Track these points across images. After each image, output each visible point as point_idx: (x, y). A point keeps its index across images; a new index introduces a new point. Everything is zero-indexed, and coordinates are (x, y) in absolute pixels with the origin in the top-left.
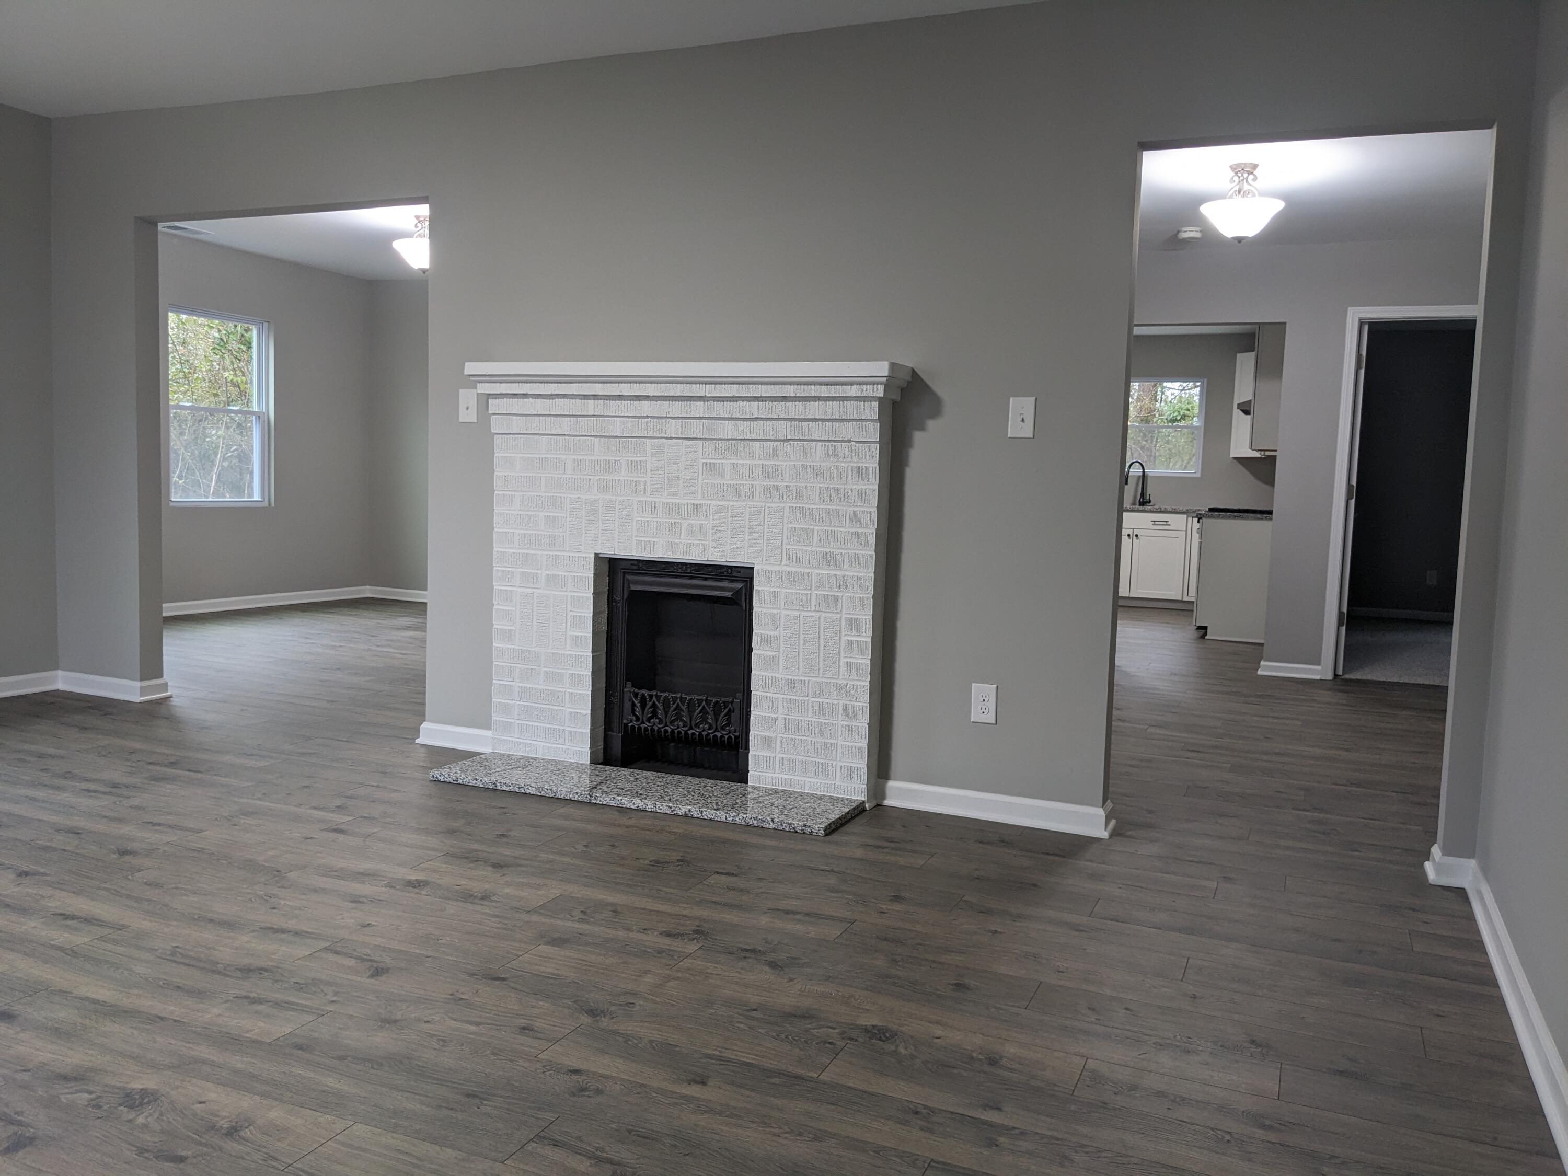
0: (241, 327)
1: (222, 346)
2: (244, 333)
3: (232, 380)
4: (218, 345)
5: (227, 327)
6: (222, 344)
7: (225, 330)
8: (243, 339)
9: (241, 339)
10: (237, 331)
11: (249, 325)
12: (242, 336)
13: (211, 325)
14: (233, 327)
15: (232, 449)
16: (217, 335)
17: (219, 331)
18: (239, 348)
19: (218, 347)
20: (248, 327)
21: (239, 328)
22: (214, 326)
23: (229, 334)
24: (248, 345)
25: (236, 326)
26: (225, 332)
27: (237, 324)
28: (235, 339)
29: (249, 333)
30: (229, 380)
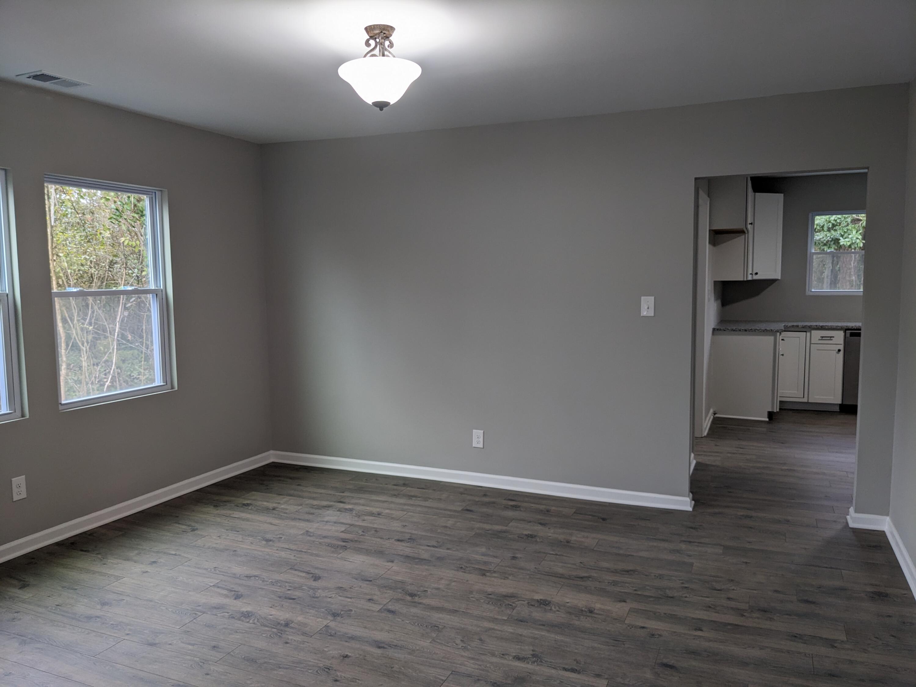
0: (134, 198)
1: (118, 216)
2: (136, 203)
3: (128, 244)
4: (114, 215)
5: (122, 198)
6: (119, 213)
7: (120, 201)
8: (136, 208)
9: (134, 209)
10: (131, 202)
11: (140, 195)
12: (135, 206)
13: (107, 197)
14: (127, 198)
15: (131, 301)
16: (113, 206)
17: (115, 202)
18: (133, 217)
19: (114, 217)
20: (140, 198)
21: (132, 199)
22: (110, 198)
23: (124, 204)
24: (140, 213)
25: (129, 197)
26: (119, 203)
27: (129, 195)
28: (129, 209)
29: (141, 203)
30: (126, 243)
